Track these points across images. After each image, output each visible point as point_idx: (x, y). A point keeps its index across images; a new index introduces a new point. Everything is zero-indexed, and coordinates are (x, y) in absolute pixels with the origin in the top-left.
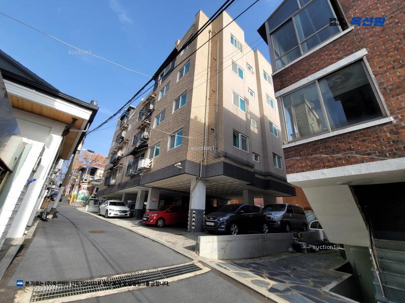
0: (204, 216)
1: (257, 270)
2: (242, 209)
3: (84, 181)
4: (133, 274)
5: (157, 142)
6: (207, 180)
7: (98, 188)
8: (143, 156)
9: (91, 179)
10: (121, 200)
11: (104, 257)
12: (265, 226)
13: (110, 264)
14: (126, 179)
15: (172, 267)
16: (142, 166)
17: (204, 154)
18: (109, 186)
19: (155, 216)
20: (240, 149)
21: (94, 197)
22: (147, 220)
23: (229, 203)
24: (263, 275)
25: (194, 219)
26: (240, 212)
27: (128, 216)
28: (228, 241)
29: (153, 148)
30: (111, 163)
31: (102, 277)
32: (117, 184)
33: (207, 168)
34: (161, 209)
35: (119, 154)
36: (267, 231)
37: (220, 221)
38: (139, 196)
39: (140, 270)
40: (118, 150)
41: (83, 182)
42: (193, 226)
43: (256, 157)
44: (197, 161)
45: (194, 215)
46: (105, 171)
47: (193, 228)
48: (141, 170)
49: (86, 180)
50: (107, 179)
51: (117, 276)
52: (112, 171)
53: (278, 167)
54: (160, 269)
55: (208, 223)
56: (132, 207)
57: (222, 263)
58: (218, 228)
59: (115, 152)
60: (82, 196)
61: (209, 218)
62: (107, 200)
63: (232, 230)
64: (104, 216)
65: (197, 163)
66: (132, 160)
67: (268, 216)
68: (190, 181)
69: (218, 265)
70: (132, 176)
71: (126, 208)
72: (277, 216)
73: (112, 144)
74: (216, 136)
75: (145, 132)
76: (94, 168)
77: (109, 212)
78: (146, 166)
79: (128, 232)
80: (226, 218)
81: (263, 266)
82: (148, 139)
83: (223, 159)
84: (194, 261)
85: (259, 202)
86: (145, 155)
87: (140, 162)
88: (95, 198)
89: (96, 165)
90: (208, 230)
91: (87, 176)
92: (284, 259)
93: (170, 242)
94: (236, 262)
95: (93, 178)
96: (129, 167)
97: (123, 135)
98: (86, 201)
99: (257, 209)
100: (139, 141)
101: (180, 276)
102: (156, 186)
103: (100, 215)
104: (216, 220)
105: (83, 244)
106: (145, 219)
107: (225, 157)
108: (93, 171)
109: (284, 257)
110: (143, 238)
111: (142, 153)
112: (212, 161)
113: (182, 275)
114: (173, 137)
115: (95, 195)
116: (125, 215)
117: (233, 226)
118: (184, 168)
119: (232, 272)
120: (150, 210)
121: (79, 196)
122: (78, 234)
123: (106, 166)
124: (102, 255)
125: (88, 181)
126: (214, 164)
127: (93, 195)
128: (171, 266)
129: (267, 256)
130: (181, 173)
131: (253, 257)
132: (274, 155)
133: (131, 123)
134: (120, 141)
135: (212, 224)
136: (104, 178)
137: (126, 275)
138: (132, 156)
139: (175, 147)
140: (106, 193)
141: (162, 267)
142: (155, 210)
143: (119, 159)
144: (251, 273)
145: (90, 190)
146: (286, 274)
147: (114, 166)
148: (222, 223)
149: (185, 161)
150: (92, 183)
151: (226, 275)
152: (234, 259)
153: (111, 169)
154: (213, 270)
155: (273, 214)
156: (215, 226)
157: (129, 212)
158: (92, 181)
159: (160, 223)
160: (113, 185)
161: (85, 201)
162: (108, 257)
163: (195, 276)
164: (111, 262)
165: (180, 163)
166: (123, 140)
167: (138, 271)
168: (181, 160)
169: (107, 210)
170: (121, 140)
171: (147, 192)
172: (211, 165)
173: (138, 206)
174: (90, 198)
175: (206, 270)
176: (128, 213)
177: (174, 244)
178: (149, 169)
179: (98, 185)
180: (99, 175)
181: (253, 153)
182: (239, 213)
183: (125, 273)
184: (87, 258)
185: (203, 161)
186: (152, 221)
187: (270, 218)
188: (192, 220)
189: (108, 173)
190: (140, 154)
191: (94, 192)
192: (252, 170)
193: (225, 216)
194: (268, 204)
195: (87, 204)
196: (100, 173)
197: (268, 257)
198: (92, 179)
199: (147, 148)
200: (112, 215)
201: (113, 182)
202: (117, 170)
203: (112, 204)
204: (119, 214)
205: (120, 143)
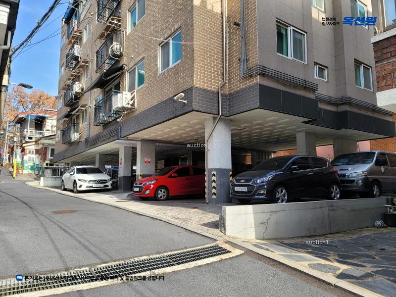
0: (231, 178)
1: (320, 252)
2: (294, 163)
3: (27, 140)
4: (127, 261)
5: (139, 59)
6: (231, 120)
7: (53, 150)
8: (118, 88)
9: (38, 136)
10: (94, 165)
11: (80, 242)
12: (335, 190)
13: (91, 251)
14: (96, 130)
15: (185, 250)
16: (120, 105)
17: (223, 75)
18: (71, 143)
19: (152, 183)
20: (289, 57)
21: (50, 165)
22: (140, 191)
23: (273, 156)
24: (329, 258)
25: (214, 184)
26: (290, 168)
27: (110, 187)
28: (272, 212)
29: (132, 72)
30: (66, 105)
31: (81, 267)
32: (83, 139)
33: (231, 98)
34: (161, 173)
35: (77, 88)
36: (338, 196)
37: (256, 183)
38: (122, 156)
39: (137, 257)
40: (74, 81)
41: (27, 142)
42: (214, 194)
43: (321, 71)
44: (213, 88)
45: (214, 178)
46: (58, 121)
47: (214, 197)
48: (118, 112)
49: (30, 138)
50: (65, 132)
51: (105, 265)
52: (71, 118)
53: (363, 87)
54: (166, 254)
55: (237, 189)
56: (114, 174)
57: (262, 244)
58: (254, 195)
59: (68, 85)
60: (31, 164)
61: (238, 181)
62: (71, 166)
63: (277, 196)
64: (72, 191)
65: (212, 92)
66: (101, 97)
67: (340, 172)
68: (203, 124)
69: (256, 246)
70: (106, 125)
71: (104, 177)
72: (357, 172)
73: (60, 71)
74: (245, 37)
75: (115, 43)
76: (40, 117)
77: (79, 183)
78: (125, 105)
79: (112, 209)
80: (266, 179)
81: (330, 246)
82: (121, 56)
83: (258, 80)
84: (218, 242)
85: (325, 151)
86: (121, 86)
87: (114, 98)
88: (53, 165)
89: (41, 112)
90: (239, 200)
91: (30, 131)
92: (366, 237)
93: (178, 218)
94: (286, 242)
95: (41, 133)
96: (98, 108)
97: (76, 54)
98: (39, 172)
99: (321, 161)
100: (107, 61)
101: (197, 262)
102: (146, 137)
103: (65, 190)
104: (250, 183)
105: (45, 229)
106: (137, 190)
107: (263, 75)
108: (39, 123)
109: (367, 234)
110: (137, 216)
111: (115, 83)
112: (238, 85)
113: (200, 261)
114: (165, 46)
115: (51, 161)
116: (105, 186)
117: (279, 190)
118: (190, 102)
119: (278, 254)
120: (143, 176)
121: (26, 165)
122: (36, 216)
123: (59, 112)
124: (76, 240)
125: (34, 140)
126: (243, 90)
127: (48, 162)
128: (183, 249)
129: (336, 233)
130: (187, 111)
131: (312, 234)
132: (358, 63)
133: (86, 29)
134: (74, 64)
135: (245, 189)
136: (59, 132)
137: (117, 263)
138: (99, 90)
139: (171, 66)
140: (68, 155)
141: (170, 251)
142: (151, 175)
143: (78, 97)
144: (309, 256)
145: (42, 152)
146: (367, 256)
147: (72, 110)
148: (261, 187)
149: (191, 89)
150: (42, 141)
151: (268, 258)
152: (282, 238)
153: (68, 116)
154: (249, 252)
155: (350, 169)
156: (249, 192)
157: (111, 182)
158: (41, 138)
159: (161, 194)
160: (77, 143)
161: (37, 172)
162: (86, 244)
163: (220, 261)
164: (93, 249)
165: (183, 94)
166: (78, 62)
167: (134, 257)
168: (184, 88)
169: (75, 181)
170: (74, 62)
171: (134, 149)
172: (237, 92)
173: (122, 172)
174: (44, 165)
175: (237, 252)
176: (109, 184)
177: (185, 220)
178: (131, 109)
179: (53, 145)
180: (50, 128)
181: (316, 63)
182: (290, 170)
183: (115, 262)
184: (55, 246)
185: (223, 87)
186: (148, 192)
187: (345, 175)
188: (212, 185)
189: (64, 124)
190: (112, 85)
191: (49, 156)
192: (312, 96)
193: (265, 176)
194: (341, 154)
195: (41, 176)
196: (51, 125)
197: (339, 235)
198: (41, 136)
199: (123, 73)
200: (83, 188)
201: (75, 136)
202: (78, 117)
203: (80, 171)
204: (95, 185)
205: (74, 69)
